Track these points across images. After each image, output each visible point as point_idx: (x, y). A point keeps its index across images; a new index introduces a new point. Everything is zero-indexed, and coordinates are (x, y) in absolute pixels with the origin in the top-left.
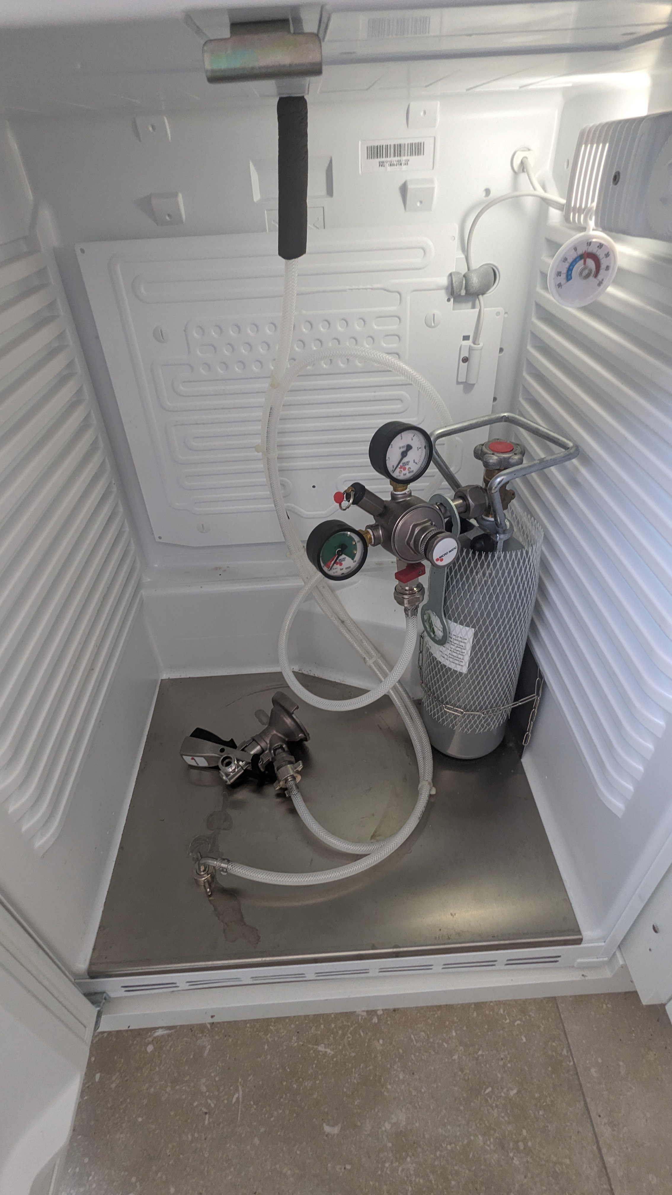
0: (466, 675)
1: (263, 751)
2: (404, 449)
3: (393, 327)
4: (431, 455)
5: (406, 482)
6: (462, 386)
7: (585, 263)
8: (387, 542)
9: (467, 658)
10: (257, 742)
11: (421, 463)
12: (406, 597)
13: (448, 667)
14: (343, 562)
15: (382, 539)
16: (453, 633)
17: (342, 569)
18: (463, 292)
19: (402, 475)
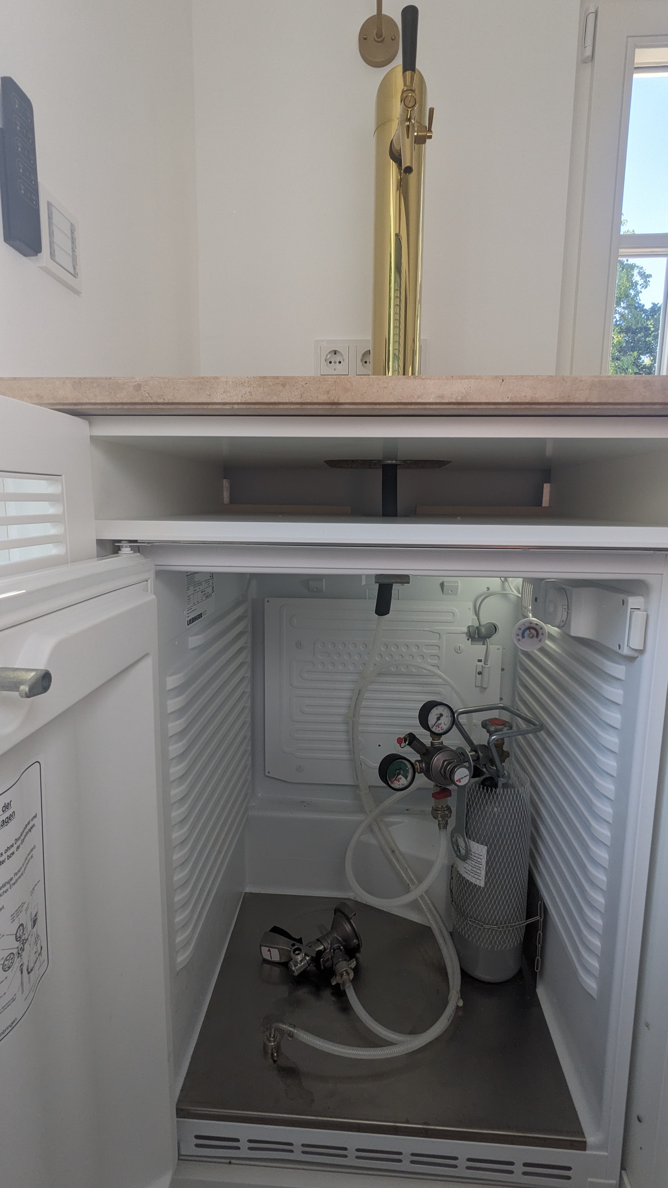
0: (484, 888)
1: (325, 949)
2: (439, 716)
3: (435, 651)
4: (454, 722)
5: (440, 735)
6: (478, 689)
7: (530, 631)
8: (427, 772)
9: (483, 873)
10: (321, 942)
11: (448, 725)
12: (440, 812)
13: (471, 882)
14: (400, 780)
15: (425, 769)
16: (473, 851)
17: (399, 785)
18: (476, 636)
19: (437, 730)
